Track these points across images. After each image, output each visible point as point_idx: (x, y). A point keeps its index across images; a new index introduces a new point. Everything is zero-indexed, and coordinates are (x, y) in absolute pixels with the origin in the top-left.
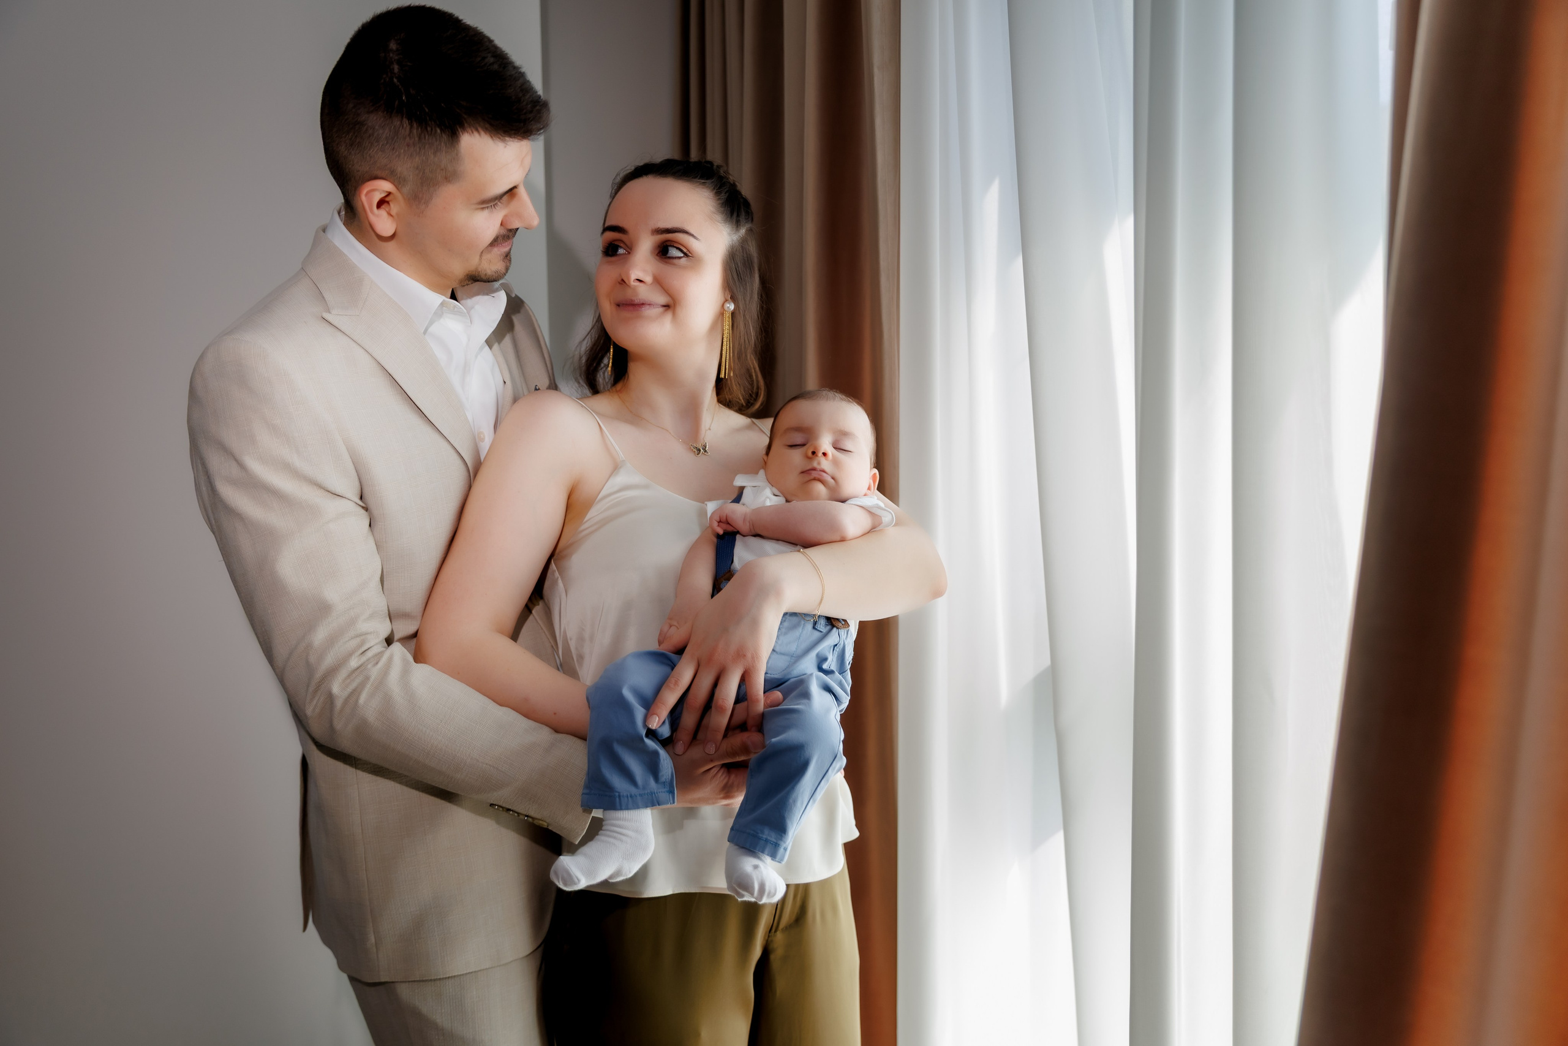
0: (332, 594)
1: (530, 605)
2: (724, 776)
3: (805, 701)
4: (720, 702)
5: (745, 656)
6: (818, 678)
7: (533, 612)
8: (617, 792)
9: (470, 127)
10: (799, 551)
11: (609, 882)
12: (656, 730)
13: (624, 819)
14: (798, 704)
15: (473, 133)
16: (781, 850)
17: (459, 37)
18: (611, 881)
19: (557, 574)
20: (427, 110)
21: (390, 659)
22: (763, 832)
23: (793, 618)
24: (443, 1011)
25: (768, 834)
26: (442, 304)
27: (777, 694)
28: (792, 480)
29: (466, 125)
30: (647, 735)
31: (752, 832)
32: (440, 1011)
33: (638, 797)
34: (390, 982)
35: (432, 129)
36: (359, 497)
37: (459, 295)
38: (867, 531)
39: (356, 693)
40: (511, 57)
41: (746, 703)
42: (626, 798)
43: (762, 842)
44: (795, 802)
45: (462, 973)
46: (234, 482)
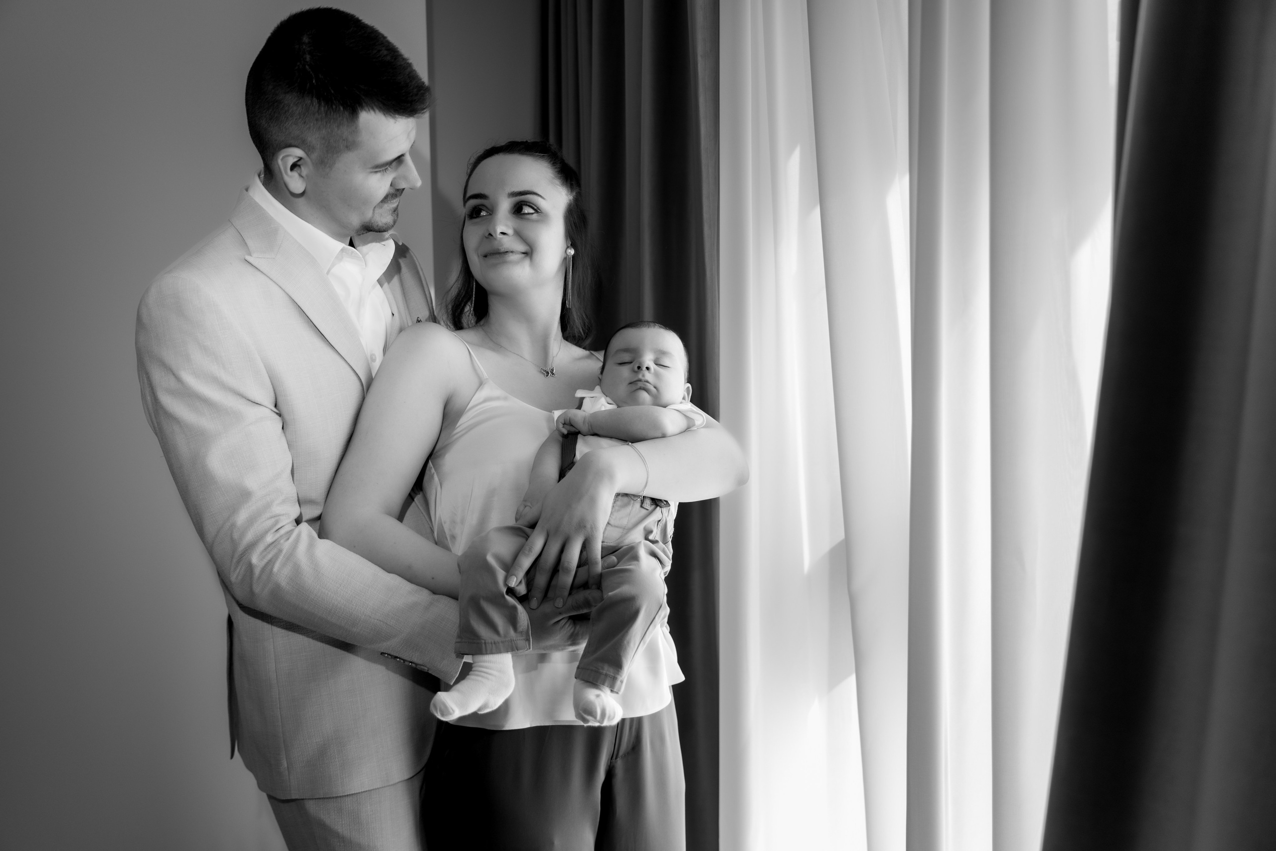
0: (251, 483)
1: (413, 494)
2: (570, 627)
3: (635, 562)
4: (566, 564)
5: (585, 527)
6: (645, 546)
7: (415, 500)
8: (483, 640)
9: (367, 106)
10: (628, 445)
11: (478, 714)
12: (514, 588)
13: (490, 662)
14: (629, 565)
15: (369, 110)
16: (618, 683)
17: (360, 33)
18: (480, 713)
19: (433, 470)
20: (333, 92)
21: (299, 536)
22: (603, 668)
23: (624, 497)
24: (343, 822)
25: (607, 670)
26: (343, 250)
27: (613, 558)
28: (623, 389)
29: (364, 104)
30: (507, 593)
31: (594, 669)
32: (341, 823)
33: (501, 644)
34: (299, 799)
35: (336, 107)
36: (274, 405)
37: (356, 242)
38: (683, 430)
39: (271, 562)
40: (400, 51)
41: (587, 566)
42: (490, 645)
43: (602, 677)
44: (628, 643)
45: (358, 792)
46: (172, 392)
